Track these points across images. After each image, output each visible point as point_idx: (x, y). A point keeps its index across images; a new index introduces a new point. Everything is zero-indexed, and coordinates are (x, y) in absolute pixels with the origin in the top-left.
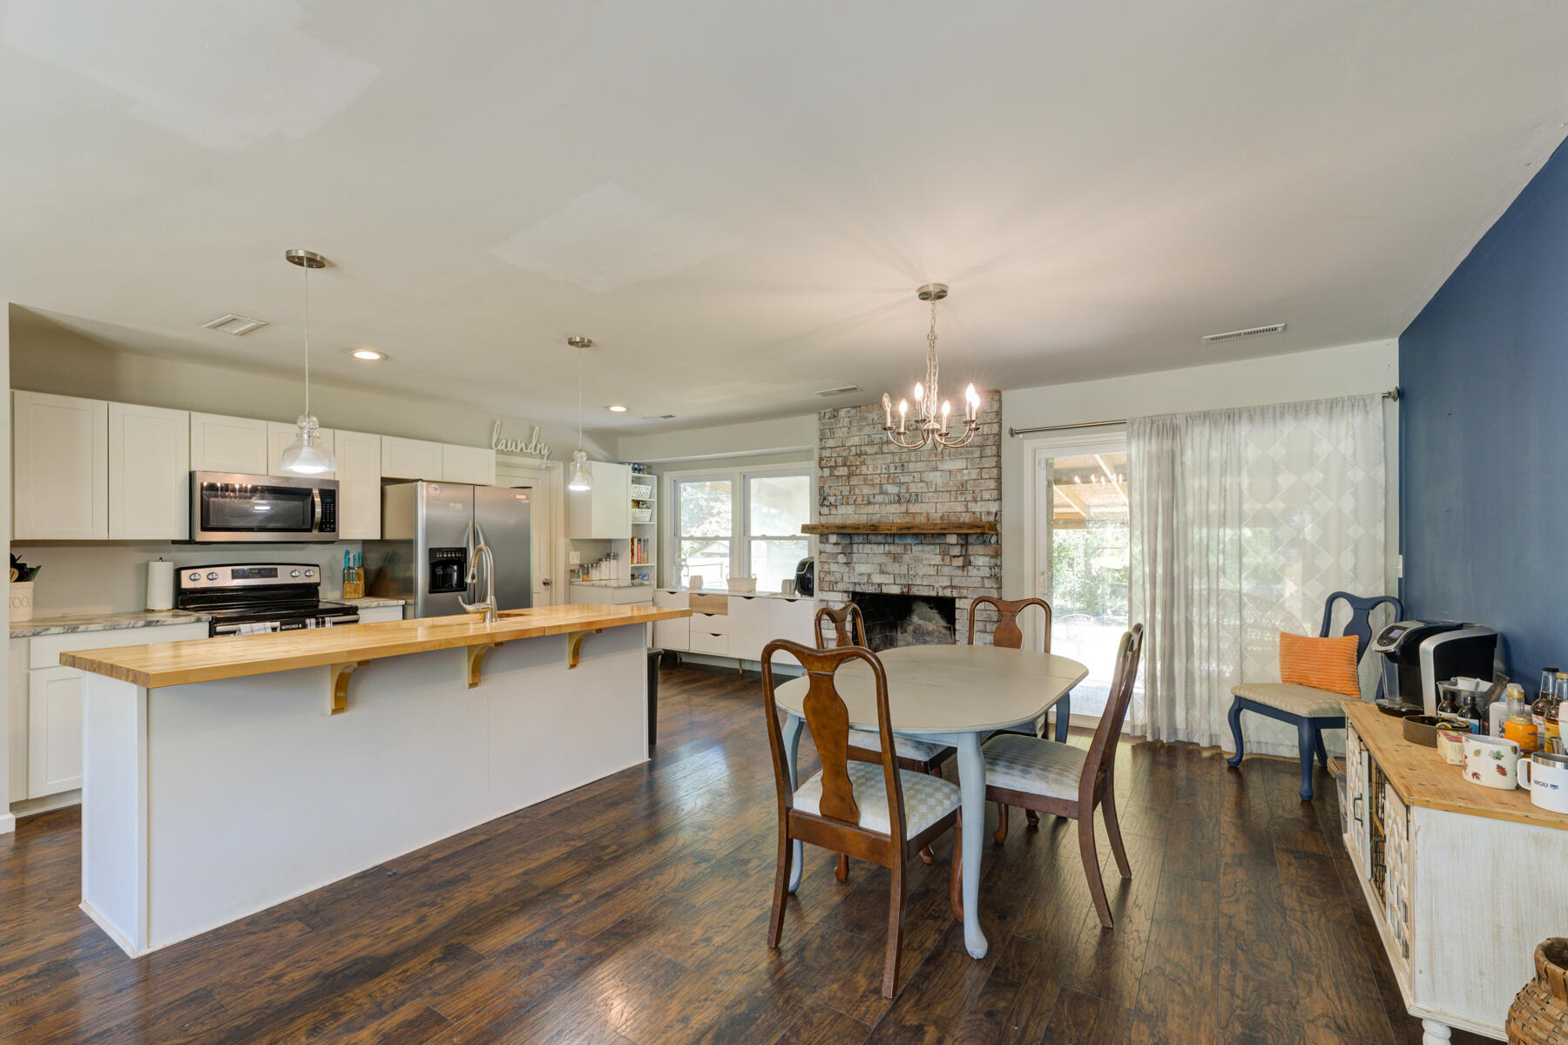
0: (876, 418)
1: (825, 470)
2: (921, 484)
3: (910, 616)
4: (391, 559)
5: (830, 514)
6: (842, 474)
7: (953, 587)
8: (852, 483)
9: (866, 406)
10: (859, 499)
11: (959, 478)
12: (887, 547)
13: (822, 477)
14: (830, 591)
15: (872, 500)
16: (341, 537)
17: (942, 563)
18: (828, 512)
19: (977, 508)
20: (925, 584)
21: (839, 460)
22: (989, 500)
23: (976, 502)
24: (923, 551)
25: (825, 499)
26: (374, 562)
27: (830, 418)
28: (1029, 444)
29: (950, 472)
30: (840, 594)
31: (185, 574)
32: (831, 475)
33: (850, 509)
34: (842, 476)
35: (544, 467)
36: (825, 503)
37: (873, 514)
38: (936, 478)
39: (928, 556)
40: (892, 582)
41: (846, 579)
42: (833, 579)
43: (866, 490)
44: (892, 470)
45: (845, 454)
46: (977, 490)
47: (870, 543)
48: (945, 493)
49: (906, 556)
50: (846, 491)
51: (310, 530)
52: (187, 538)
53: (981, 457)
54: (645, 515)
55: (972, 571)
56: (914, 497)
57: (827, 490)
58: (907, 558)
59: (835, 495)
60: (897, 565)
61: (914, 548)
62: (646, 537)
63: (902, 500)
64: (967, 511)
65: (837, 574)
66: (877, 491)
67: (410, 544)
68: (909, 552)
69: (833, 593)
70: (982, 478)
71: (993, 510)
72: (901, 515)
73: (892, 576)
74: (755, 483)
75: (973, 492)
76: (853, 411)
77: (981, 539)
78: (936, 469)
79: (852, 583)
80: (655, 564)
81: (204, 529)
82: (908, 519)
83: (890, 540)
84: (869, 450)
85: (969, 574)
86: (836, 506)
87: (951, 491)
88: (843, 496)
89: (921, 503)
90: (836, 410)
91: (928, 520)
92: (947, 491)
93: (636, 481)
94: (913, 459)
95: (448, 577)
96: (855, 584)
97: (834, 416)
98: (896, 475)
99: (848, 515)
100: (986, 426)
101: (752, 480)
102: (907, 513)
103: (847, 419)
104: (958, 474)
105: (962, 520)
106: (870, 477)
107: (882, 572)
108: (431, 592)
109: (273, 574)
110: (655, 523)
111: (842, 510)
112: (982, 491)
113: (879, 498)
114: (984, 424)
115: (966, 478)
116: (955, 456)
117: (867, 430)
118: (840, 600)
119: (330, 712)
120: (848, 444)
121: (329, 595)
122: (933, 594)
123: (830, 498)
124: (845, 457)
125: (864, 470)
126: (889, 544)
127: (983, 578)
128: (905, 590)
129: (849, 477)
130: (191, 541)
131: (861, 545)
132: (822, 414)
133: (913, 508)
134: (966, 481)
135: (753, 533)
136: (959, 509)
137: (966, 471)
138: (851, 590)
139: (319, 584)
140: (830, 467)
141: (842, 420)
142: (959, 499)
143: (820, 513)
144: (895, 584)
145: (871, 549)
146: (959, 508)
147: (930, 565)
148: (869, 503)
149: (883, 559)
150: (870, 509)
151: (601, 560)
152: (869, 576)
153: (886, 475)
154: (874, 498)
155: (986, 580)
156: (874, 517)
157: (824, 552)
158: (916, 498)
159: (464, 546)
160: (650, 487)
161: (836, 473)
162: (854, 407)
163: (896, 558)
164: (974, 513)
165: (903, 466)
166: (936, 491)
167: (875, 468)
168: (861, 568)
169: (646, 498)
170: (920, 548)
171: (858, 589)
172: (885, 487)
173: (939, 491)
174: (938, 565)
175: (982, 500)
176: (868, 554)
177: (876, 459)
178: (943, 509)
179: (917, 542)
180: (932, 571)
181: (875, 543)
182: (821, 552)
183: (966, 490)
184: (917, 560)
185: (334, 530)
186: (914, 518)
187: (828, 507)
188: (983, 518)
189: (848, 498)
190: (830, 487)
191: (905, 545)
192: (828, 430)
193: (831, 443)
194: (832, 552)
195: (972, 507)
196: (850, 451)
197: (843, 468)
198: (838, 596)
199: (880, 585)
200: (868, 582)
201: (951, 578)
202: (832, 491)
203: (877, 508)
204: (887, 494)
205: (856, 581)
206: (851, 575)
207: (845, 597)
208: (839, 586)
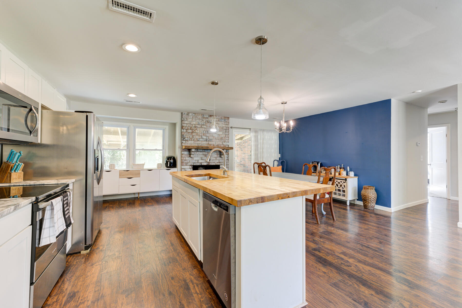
0: (200, 117)
1: (184, 130)
2: (212, 137)
5: (186, 143)
7: (219, 162)
8: (193, 135)
9: (198, 114)
10: (195, 139)
11: (221, 136)
12: (203, 153)
14: (185, 165)
15: (199, 140)
17: (217, 157)
19: (225, 144)
20: (213, 162)
21: (189, 128)
23: (225, 142)
25: (184, 138)
27: (186, 115)
28: (234, 130)
29: (219, 135)
30: (189, 166)
32: (186, 132)
33: (192, 142)
34: (190, 132)
36: (184, 139)
38: (216, 136)
39: (214, 155)
40: (205, 162)
41: (191, 162)
42: (187, 162)
43: (197, 137)
44: (205, 132)
45: (191, 126)
46: (225, 139)
47: (198, 152)
48: (218, 140)
50: (191, 137)
53: (226, 132)
56: (210, 140)
57: (184, 136)
59: (187, 138)
60: (206, 157)
63: (207, 141)
65: (188, 161)
66: (201, 137)
69: (187, 166)
70: (226, 137)
71: (228, 144)
72: (207, 144)
73: (204, 160)
74: (138, 130)
76: (194, 115)
77: (226, 151)
78: (216, 134)
83: (204, 151)
84: (198, 126)
86: (188, 141)
88: (190, 138)
90: (189, 113)
91: (214, 146)
97: (188, 115)
98: (206, 134)
99: (192, 144)
100: (227, 125)
101: (136, 129)
102: (208, 144)
103: (192, 116)
105: (221, 146)
106: (198, 134)
107: (202, 159)
111: (190, 142)
113: (201, 140)
115: (222, 136)
116: (220, 131)
117: (198, 121)
120: (192, 123)
122: (215, 164)
125: (197, 131)
126: (204, 152)
128: (208, 164)
129: (192, 133)
131: (195, 152)
132: (184, 113)
133: (210, 143)
134: (223, 137)
137: (222, 135)
138: (192, 165)
140: (186, 129)
141: (190, 116)
142: (221, 141)
143: (182, 143)
145: (199, 153)
146: (221, 143)
147: (214, 157)
148: (198, 141)
149: (202, 156)
150: (198, 142)
152: (198, 161)
153: (203, 134)
154: (199, 139)
155: (226, 160)
156: (199, 144)
157: (183, 154)
158: (211, 140)
161: (188, 131)
162: (194, 114)
163: (205, 155)
164: (224, 145)
165: (207, 132)
166: (216, 139)
167: (200, 131)
168: (195, 159)
171: (195, 164)
172: (203, 137)
175: (226, 142)
176: (198, 155)
177: (200, 129)
178: (217, 143)
180: (215, 159)
181: (200, 152)
182: (181, 154)
183: (222, 139)
186: (210, 145)
187: (185, 141)
188: (226, 146)
189: (192, 139)
190: (186, 135)
191: (208, 152)
192: (186, 118)
193: (186, 122)
194: (186, 154)
195: (224, 143)
196: (193, 125)
197: (190, 130)
198: (188, 167)
199: (201, 163)
200: (198, 162)
201: (219, 160)
202: (187, 136)
203: (200, 142)
204: (203, 138)
205: (194, 162)
206: (193, 160)
207: (191, 167)
208: (189, 164)
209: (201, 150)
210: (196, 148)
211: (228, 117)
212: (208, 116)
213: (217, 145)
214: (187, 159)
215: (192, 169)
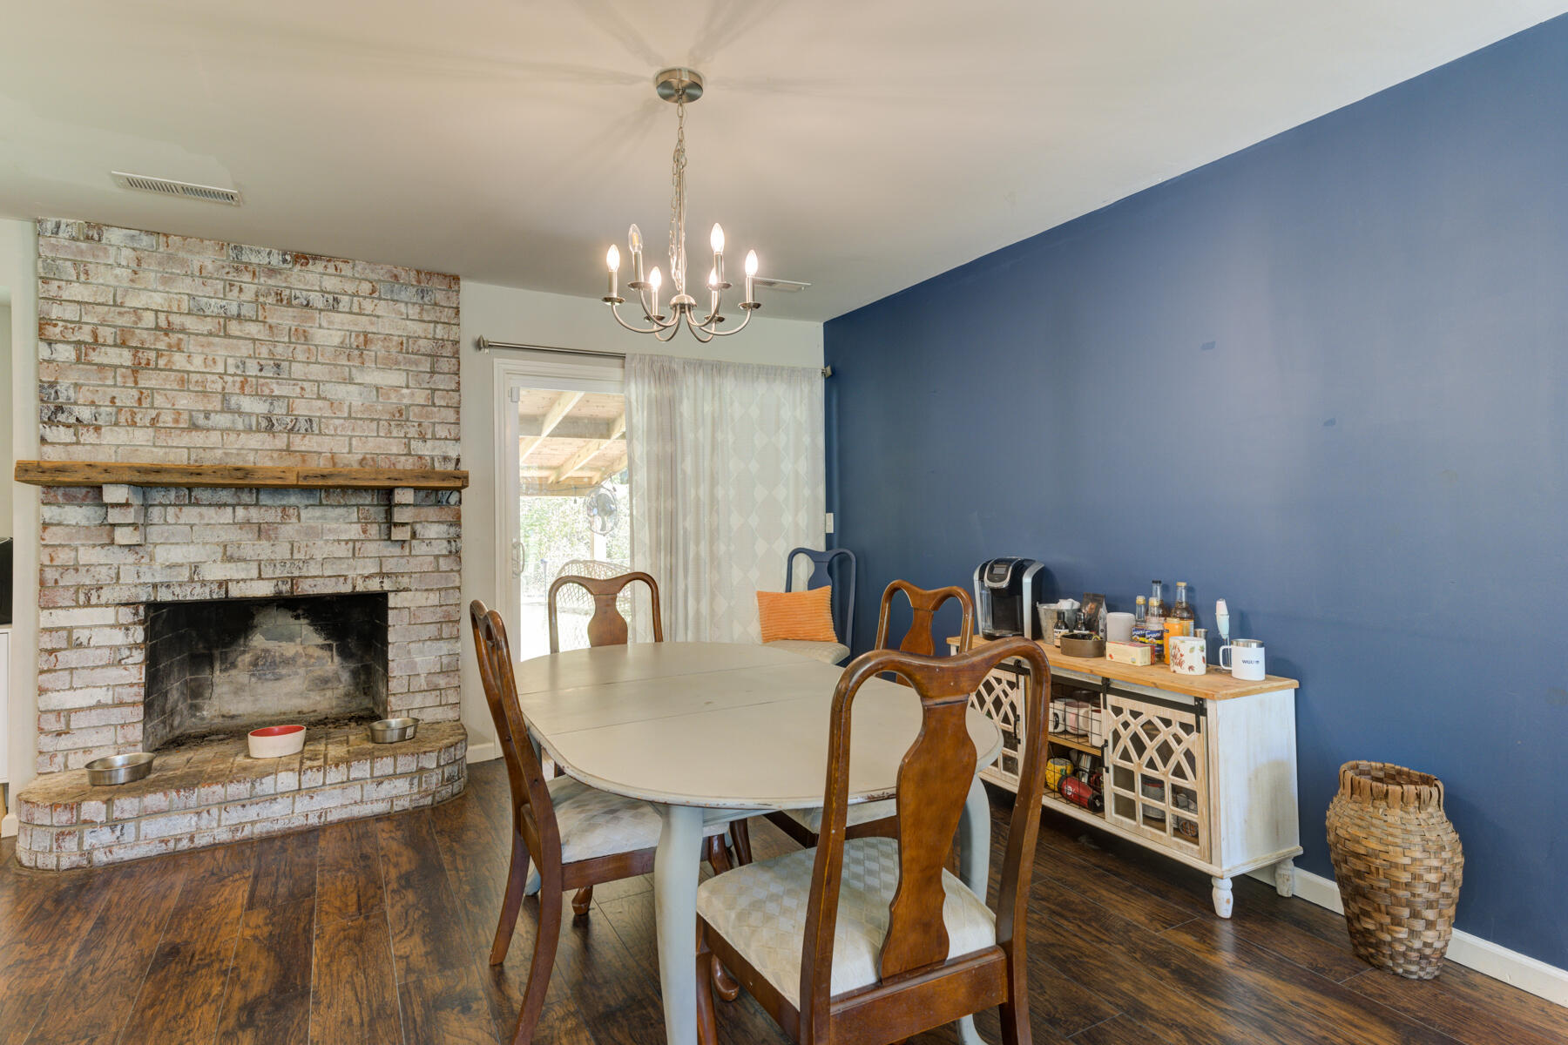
0: (210, 266)
1: (59, 347)
2: (320, 403)
3: (246, 637)
5: (78, 443)
6: (116, 362)
7: (382, 575)
8: (142, 384)
9: (185, 238)
10: (167, 419)
11: (394, 400)
12: (240, 511)
13: (49, 361)
14: (78, 606)
15: (201, 421)
17: (363, 537)
18: (74, 439)
19: (426, 449)
20: (327, 573)
21: (107, 333)
22: (446, 439)
23: (425, 440)
24: (323, 517)
25: (59, 409)
27: (73, 239)
28: (503, 364)
29: (377, 389)
30: (111, 610)
32: (76, 361)
33: (141, 436)
34: (115, 367)
36: (62, 417)
37: (204, 449)
38: (351, 396)
39: (334, 526)
40: (255, 574)
41: (128, 577)
42: (88, 581)
43: (184, 402)
44: (252, 369)
45: (125, 321)
46: (426, 422)
47: (198, 504)
48: (367, 422)
49: (288, 527)
50: (127, 397)
53: (433, 372)
55: (419, 548)
56: (303, 425)
57: (65, 391)
58: (289, 530)
59: (93, 403)
60: (264, 543)
61: (304, 513)
63: (277, 427)
64: (409, 454)
65: (104, 570)
66: (216, 404)
68: (294, 520)
69: (86, 610)
70: (434, 405)
71: (454, 455)
72: (275, 455)
73: (255, 565)
75: (420, 425)
76: (146, 240)
77: (433, 497)
78: (351, 381)
79: (144, 584)
82: (289, 462)
83: (246, 498)
84: (191, 323)
85: (413, 553)
86: (97, 428)
87: (379, 420)
88: (120, 409)
89: (320, 434)
90: (98, 228)
91: (334, 465)
92: (372, 420)
94: (301, 357)
96: (155, 586)
97: (88, 238)
98: (262, 381)
99: (135, 448)
100: (440, 327)
102: (288, 450)
103: (127, 252)
104: (393, 395)
105: (400, 467)
106: (194, 377)
107: (229, 559)
111: (111, 437)
112: (434, 424)
113: (221, 420)
114: (436, 322)
115: (406, 401)
116: (388, 364)
117: (185, 286)
118: (111, 621)
120: (133, 302)
122: (346, 589)
123: (76, 409)
124: (123, 328)
125: (179, 360)
126: (246, 506)
127: (437, 557)
128: (285, 588)
129: (135, 370)
131: (171, 510)
132: (50, 226)
133: (299, 443)
134: (408, 407)
136: (394, 450)
137: (405, 391)
138: (144, 599)
140: (79, 343)
141: (112, 251)
142: (395, 434)
143: (43, 440)
144: (260, 578)
145: (201, 515)
146: (395, 448)
147: (339, 541)
148: (194, 427)
149: (232, 535)
150: (198, 439)
152: (195, 568)
153: (238, 379)
154: (207, 418)
155: (441, 560)
156: (208, 455)
157: (59, 524)
158: (308, 426)
161: (96, 358)
162: (149, 233)
163: (261, 531)
164: (420, 457)
165: (278, 366)
166: (350, 417)
167: (209, 361)
168: (163, 555)
170: (318, 512)
171: (165, 596)
172: (233, 400)
173: (355, 419)
174: (354, 541)
175: (434, 438)
176: (190, 526)
177: (210, 344)
178: (361, 448)
179: (311, 502)
180: (342, 551)
181: (210, 505)
182: (46, 526)
183: (407, 420)
184: (312, 533)
186: (304, 461)
187: (69, 426)
188: (437, 465)
189: (133, 414)
190: (76, 385)
191: (284, 508)
192: (69, 264)
193: (76, 291)
194: (84, 522)
195: (419, 447)
196: (140, 319)
197: (117, 350)
198: (109, 615)
199: (223, 584)
200: (192, 580)
201: (381, 560)
202: (83, 395)
203: (214, 438)
204: (240, 414)
205: (158, 580)
206: (143, 569)
207: (126, 615)
208: (106, 595)
209: (225, 496)
210: (137, 478)
211: (445, 276)
212: (276, 260)
213: (362, 462)
214: (94, 560)
215: (145, 630)
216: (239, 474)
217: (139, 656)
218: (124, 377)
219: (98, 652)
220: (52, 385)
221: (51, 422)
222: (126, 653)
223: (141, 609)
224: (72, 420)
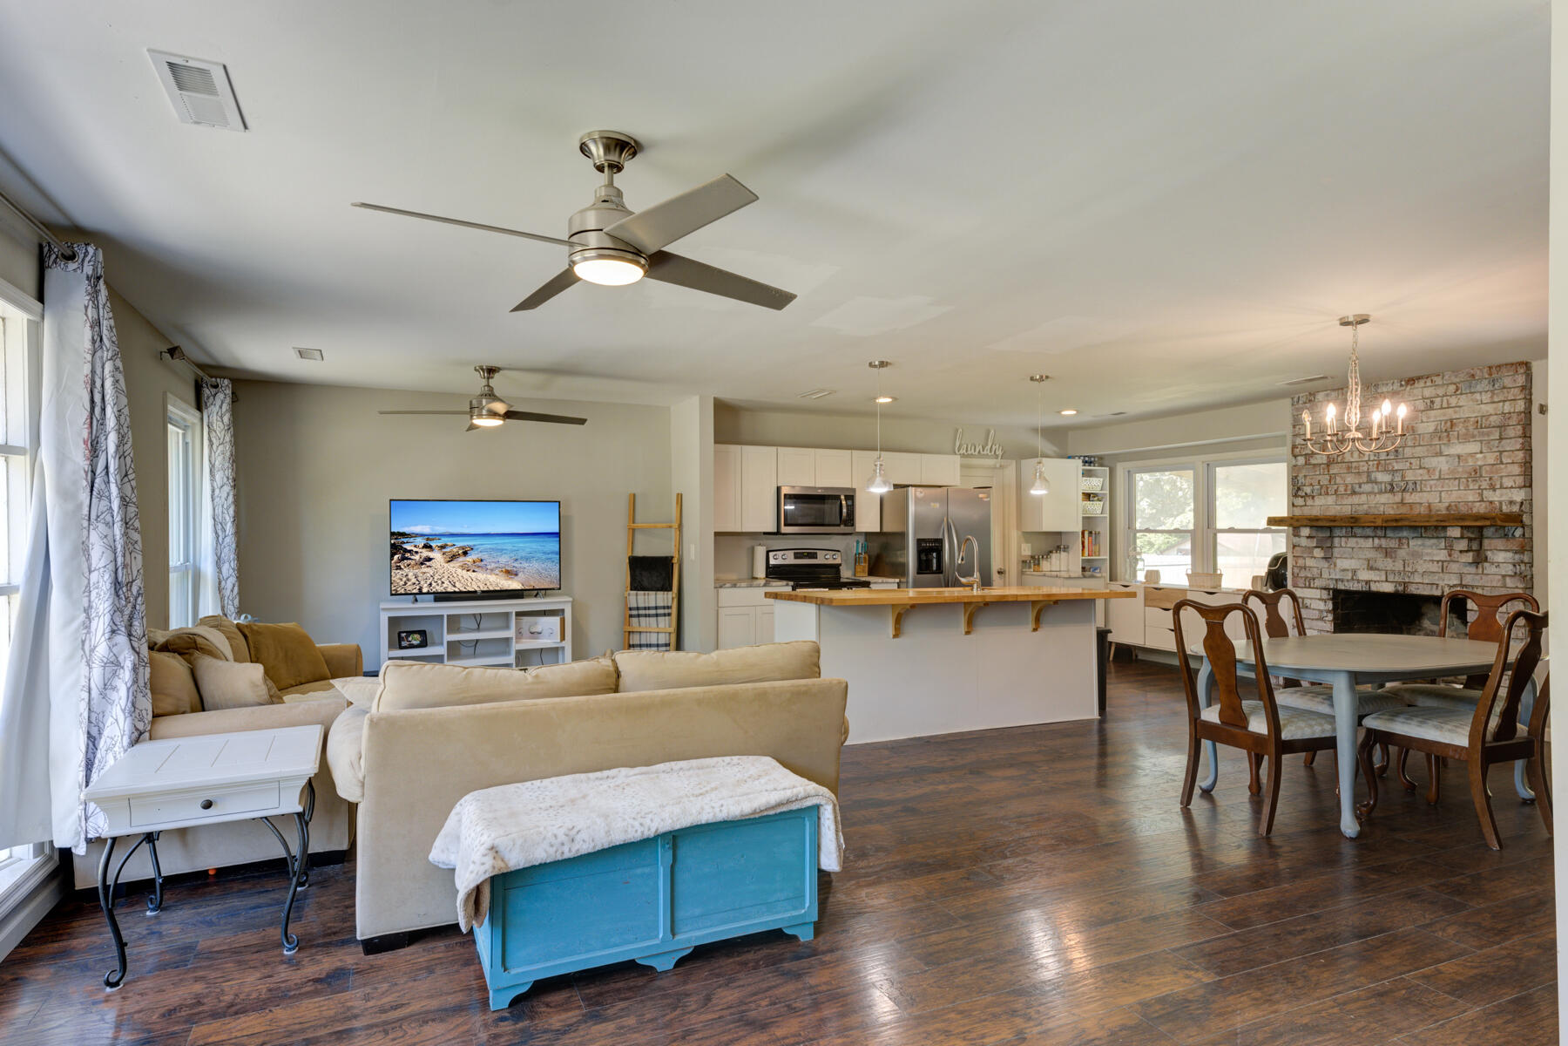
1: (1299, 458)
2: (1421, 471)
3: (1419, 621)
4: (885, 547)
5: (1306, 505)
6: (1320, 461)
7: (1463, 585)
8: (1331, 472)
10: (1342, 489)
11: (1471, 463)
12: (1376, 541)
13: (1295, 466)
14: (1305, 587)
15: (1357, 489)
16: (857, 530)
17: (1448, 559)
18: (1304, 503)
19: (1495, 497)
20: (1427, 581)
21: (1316, 447)
22: (1512, 487)
23: (1494, 490)
24: (1423, 545)
25: (1299, 489)
26: (875, 548)
27: (1305, 403)
29: (1459, 456)
30: (1319, 591)
31: (771, 554)
32: (1306, 464)
33: (1330, 500)
34: (1320, 464)
35: (998, 466)
36: (1300, 493)
37: (1359, 505)
38: (1441, 464)
39: (1430, 551)
40: (1384, 578)
41: (1325, 575)
42: (1309, 575)
43: (1350, 479)
44: (1383, 456)
46: (1496, 477)
47: (1355, 537)
48: (1452, 481)
49: (1402, 551)
50: (1325, 480)
51: (839, 525)
52: (775, 530)
53: (1501, 439)
54: (1096, 508)
55: (1489, 569)
56: (1411, 486)
57: (1301, 479)
58: (1402, 553)
59: (1311, 485)
60: (1389, 560)
61: (1412, 543)
62: (1097, 530)
63: (1396, 489)
64: (1482, 501)
65: (1315, 569)
66: (1364, 479)
67: (902, 535)
68: (1406, 547)
69: (1310, 590)
70: (1502, 463)
71: (1519, 499)
72: (1395, 506)
73: (1383, 573)
74: (1220, 472)
75: (1490, 479)
77: (1501, 532)
78: (1440, 454)
79: (1332, 579)
80: (1108, 558)
81: (786, 525)
82: (1403, 510)
83: (1379, 533)
85: (1485, 572)
86: (1313, 497)
87: (1459, 478)
89: (1421, 491)
90: (1314, 394)
91: (1430, 511)
92: (1456, 479)
93: (1087, 474)
94: (1410, 444)
95: (929, 562)
96: (1336, 580)
97: (1310, 401)
98: (1388, 462)
99: (1328, 506)
100: (1507, 404)
101: (1217, 469)
102: (1402, 503)
104: (1470, 460)
105: (1475, 511)
106: (1354, 465)
107: (1371, 568)
108: (918, 573)
109: (814, 556)
110: (1108, 515)
111: (1320, 501)
112: (1501, 477)
113: (1367, 488)
114: (1504, 401)
115: (1479, 463)
116: (1466, 438)
118: (1319, 597)
119: (892, 636)
121: (846, 574)
122: (1437, 593)
123: (1305, 488)
126: (1379, 537)
127: (1504, 576)
128: (1400, 588)
129: (1328, 465)
130: (778, 533)
131: (1343, 539)
132: (1296, 399)
133: (1409, 498)
134: (1481, 467)
135: (1220, 524)
136: (1471, 499)
137: (1479, 456)
138: (1332, 587)
139: (840, 565)
140: (1306, 455)
141: (1319, 404)
142: (1471, 487)
143: (1293, 505)
144: (1387, 581)
145: (1357, 542)
146: (1471, 497)
147: (1433, 561)
148: (1354, 493)
149: (1372, 554)
150: (1356, 499)
151: (1051, 552)
152: (1354, 572)
153: (1375, 462)
154: (1360, 487)
155: (1508, 579)
156: (1361, 508)
157: (1299, 546)
158: (1415, 486)
159: (940, 537)
160: (1102, 480)
161: (1313, 461)
162: (1334, 390)
163: (1388, 553)
164: (1491, 502)
165: (1397, 451)
166: (1440, 478)
168: (1343, 563)
169: (1097, 491)
170: (1419, 542)
171: (1341, 586)
172: (1373, 475)
173: (1444, 479)
174: (1443, 562)
175: (1501, 487)
176: (1353, 548)
178: (1447, 499)
179: (1415, 535)
180: (1435, 568)
181: (1361, 537)
182: (1294, 546)
183: (1481, 476)
184: (1416, 555)
185: (853, 525)
186: (1411, 509)
187: (1302, 497)
188: (1504, 507)
189: (1327, 488)
190: (1305, 476)
191: (1400, 539)
195: (1489, 495)
197: (1320, 456)
198: (1317, 593)
199: (1368, 582)
200: (1352, 579)
201: (1461, 575)
202: (1308, 481)
203: (1364, 498)
204: (1376, 483)
205: (1337, 577)
206: (1332, 571)
207: (1325, 594)
208: (1317, 583)
209: (1369, 532)
211: (1512, 364)
212: (1396, 386)
213: (1448, 508)
214: (1311, 565)
215: (1333, 603)
216: (1353, 520)
217: (1330, 617)
218: (1324, 469)
219: (1314, 612)
220: (1296, 477)
221: (1296, 496)
222: (1325, 614)
223: (1331, 592)
224: (1304, 494)
